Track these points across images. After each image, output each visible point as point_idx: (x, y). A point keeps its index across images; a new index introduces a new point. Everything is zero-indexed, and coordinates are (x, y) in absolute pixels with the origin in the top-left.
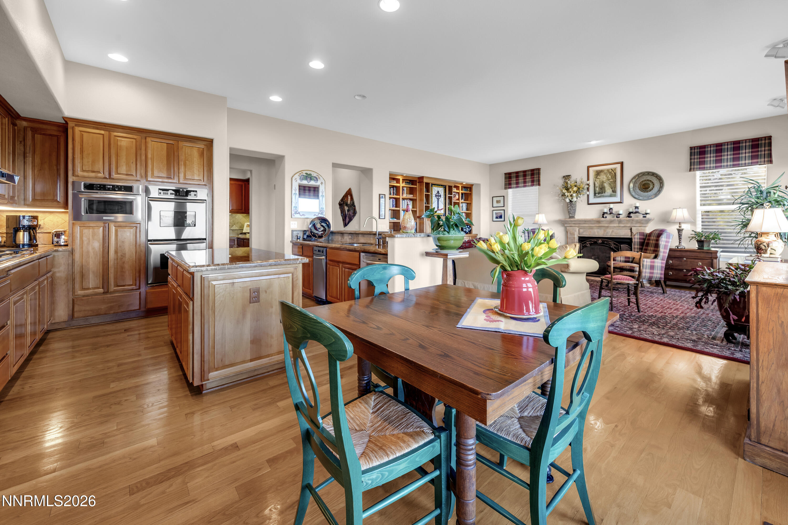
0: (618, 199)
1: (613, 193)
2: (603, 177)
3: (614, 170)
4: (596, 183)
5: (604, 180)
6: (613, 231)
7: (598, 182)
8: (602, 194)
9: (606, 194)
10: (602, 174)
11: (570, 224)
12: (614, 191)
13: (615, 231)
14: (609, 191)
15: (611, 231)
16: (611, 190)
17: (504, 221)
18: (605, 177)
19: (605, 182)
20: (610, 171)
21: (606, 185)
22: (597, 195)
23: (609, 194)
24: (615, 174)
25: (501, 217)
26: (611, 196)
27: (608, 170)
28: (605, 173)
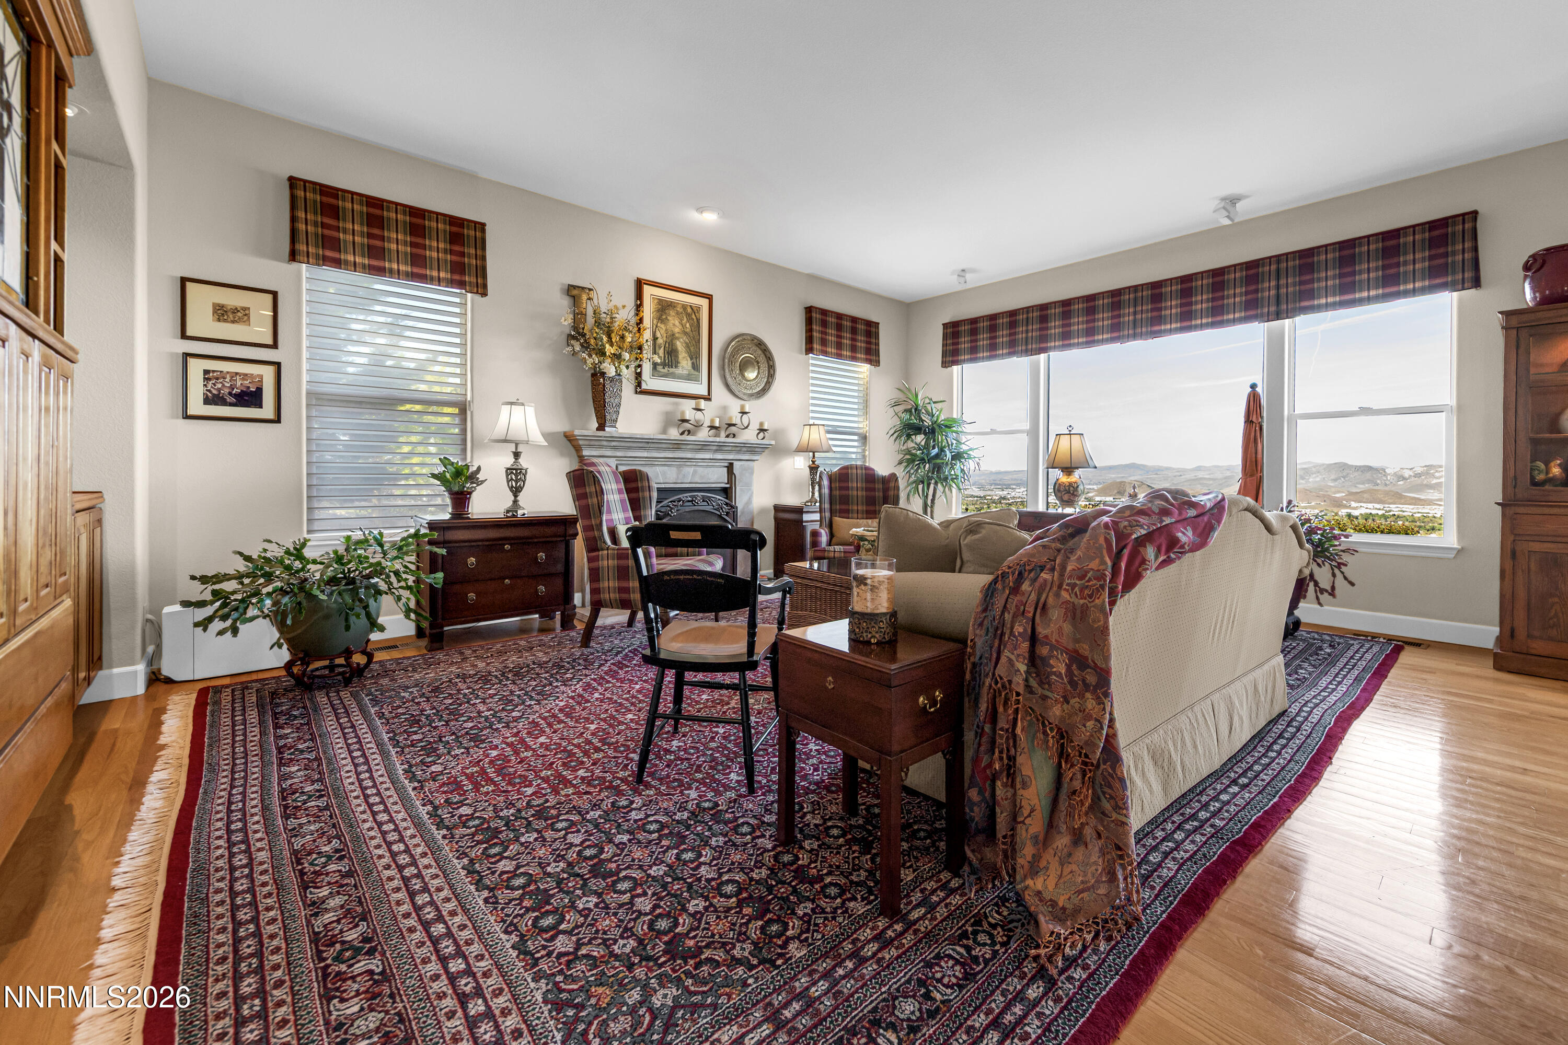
0: (702, 390)
1: (693, 372)
2: (674, 323)
3: (696, 310)
4: (658, 335)
5: (677, 330)
6: (695, 472)
7: (663, 332)
8: (671, 370)
9: (679, 371)
10: (672, 313)
11: (601, 447)
12: (696, 367)
13: (700, 470)
14: (685, 364)
15: (691, 470)
16: (690, 363)
17: (278, 420)
18: (677, 323)
19: (678, 338)
20: (689, 310)
21: (680, 345)
22: (660, 368)
23: (685, 372)
24: (698, 320)
25: (251, 397)
26: (688, 378)
27: (684, 307)
28: (678, 313)
